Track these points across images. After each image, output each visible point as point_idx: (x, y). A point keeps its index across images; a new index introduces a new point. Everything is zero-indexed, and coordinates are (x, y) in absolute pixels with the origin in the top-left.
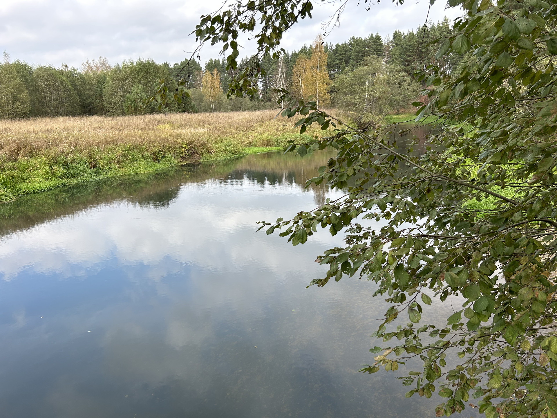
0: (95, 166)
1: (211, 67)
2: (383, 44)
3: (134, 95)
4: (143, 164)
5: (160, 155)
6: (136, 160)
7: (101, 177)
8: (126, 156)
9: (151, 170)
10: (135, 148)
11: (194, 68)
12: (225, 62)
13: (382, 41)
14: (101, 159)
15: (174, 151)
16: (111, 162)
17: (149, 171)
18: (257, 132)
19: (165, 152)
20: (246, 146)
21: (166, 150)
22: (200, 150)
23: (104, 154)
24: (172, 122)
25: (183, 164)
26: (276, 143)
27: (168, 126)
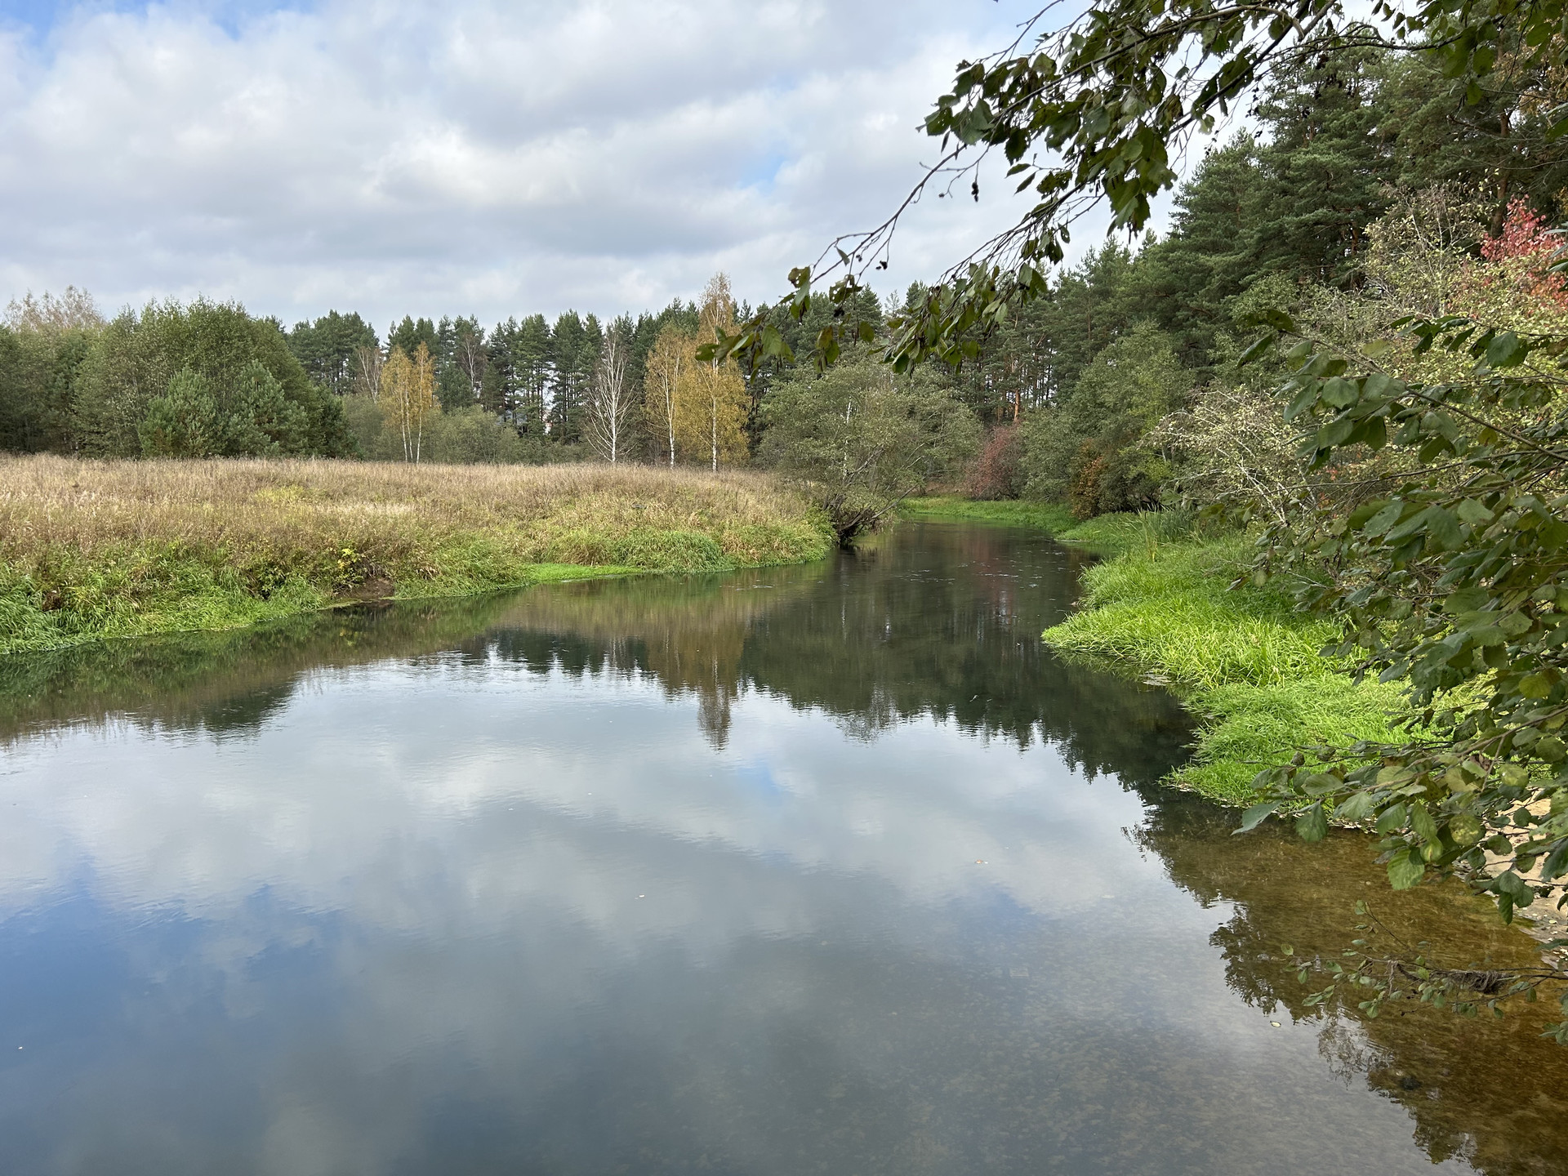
0: (57, 604)
1: (408, 339)
2: (883, 314)
3: (175, 401)
4: (217, 603)
5: (270, 576)
6: (196, 591)
7: (78, 640)
8: (165, 577)
9: (244, 623)
10: (194, 552)
11: (357, 340)
12: (447, 328)
13: (878, 307)
14: (81, 583)
15: (315, 567)
16: (111, 593)
17: (236, 625)
18: (561, 523)
19: (285, 570)
20: (525, 559)
21: (289, 562)
22: (391, 568)
23: (90, 569)
24: (304, 483)
25: (341, 605)
26: (615, 555)
27: (290, 494)
